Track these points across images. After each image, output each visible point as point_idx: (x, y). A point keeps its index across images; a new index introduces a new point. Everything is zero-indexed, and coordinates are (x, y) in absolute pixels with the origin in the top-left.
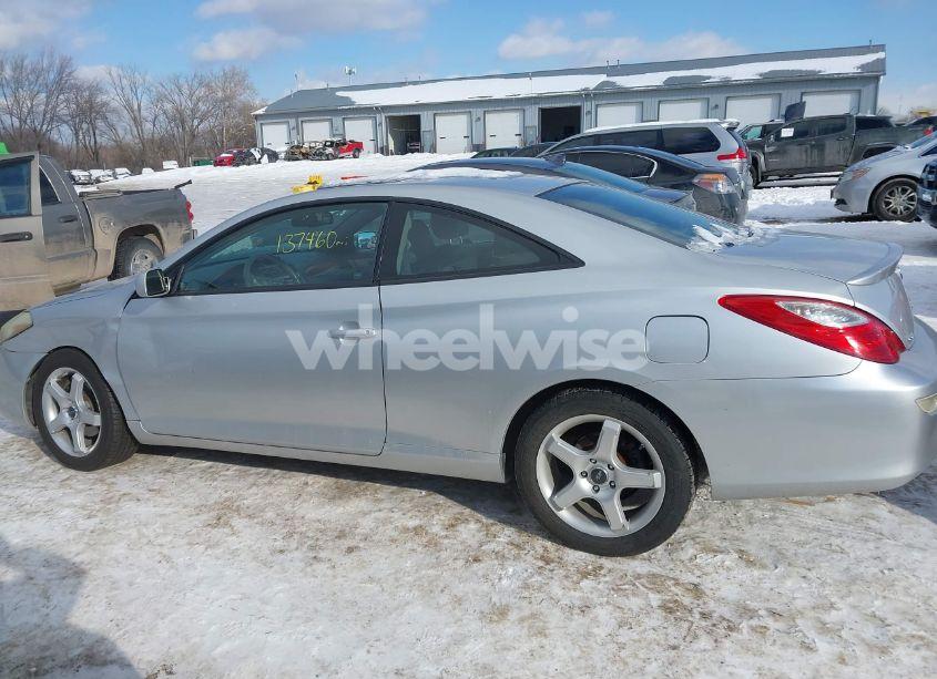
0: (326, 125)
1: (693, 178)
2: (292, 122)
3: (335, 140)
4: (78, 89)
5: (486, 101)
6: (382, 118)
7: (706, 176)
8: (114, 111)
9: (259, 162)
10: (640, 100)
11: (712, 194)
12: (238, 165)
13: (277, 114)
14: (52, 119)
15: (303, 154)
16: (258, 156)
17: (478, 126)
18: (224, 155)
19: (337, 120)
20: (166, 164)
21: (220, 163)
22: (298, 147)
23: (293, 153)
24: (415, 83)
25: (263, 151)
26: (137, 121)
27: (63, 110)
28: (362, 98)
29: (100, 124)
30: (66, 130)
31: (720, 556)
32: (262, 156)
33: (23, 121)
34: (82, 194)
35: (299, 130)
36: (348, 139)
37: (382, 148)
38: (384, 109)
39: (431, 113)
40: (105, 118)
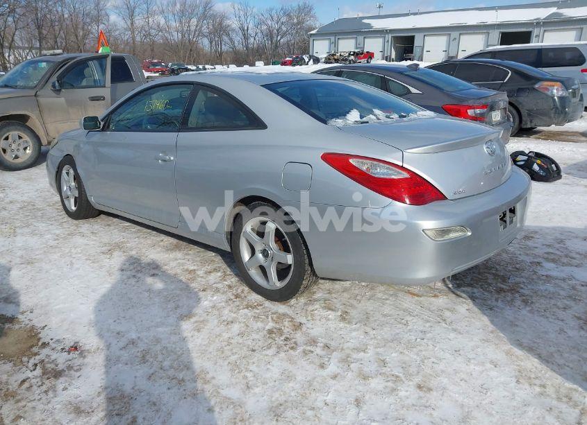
0: (353, 41)
1: (535, 84)
2: (333, 38)
3: (356, 51)
4: (214, 17)
5: (462, 26)
6: (389, 37)
7: (546, 83)
8: (233, 30)
9: (307, 64)
10: (579, 27)
11: (547, 95)
12: (294, 65)
13: (324, 33)
14: (199, 35)
15: (335, 60)
16: (307, 60)
17: (454, 44)
18: (288, 59)
19: (360, 38)
20: (257, 63)
21: (284, 64)
22: (333, 55)
23: (329, 59)
24: (415, 14)
25: (311, 57)
26: (246, 37)
27: (205, 30)
28: (377, 24)
29: (225, 38)
30: (206, 42)
31: (329, 312)
32: (309, 60)
33: (183, 36)
34: (148, 77)
35: (336, 44)
36: (365, 51)
37: (387, 57)
38: (391, 31)
39: (422, 35)
40: (228, 35)
